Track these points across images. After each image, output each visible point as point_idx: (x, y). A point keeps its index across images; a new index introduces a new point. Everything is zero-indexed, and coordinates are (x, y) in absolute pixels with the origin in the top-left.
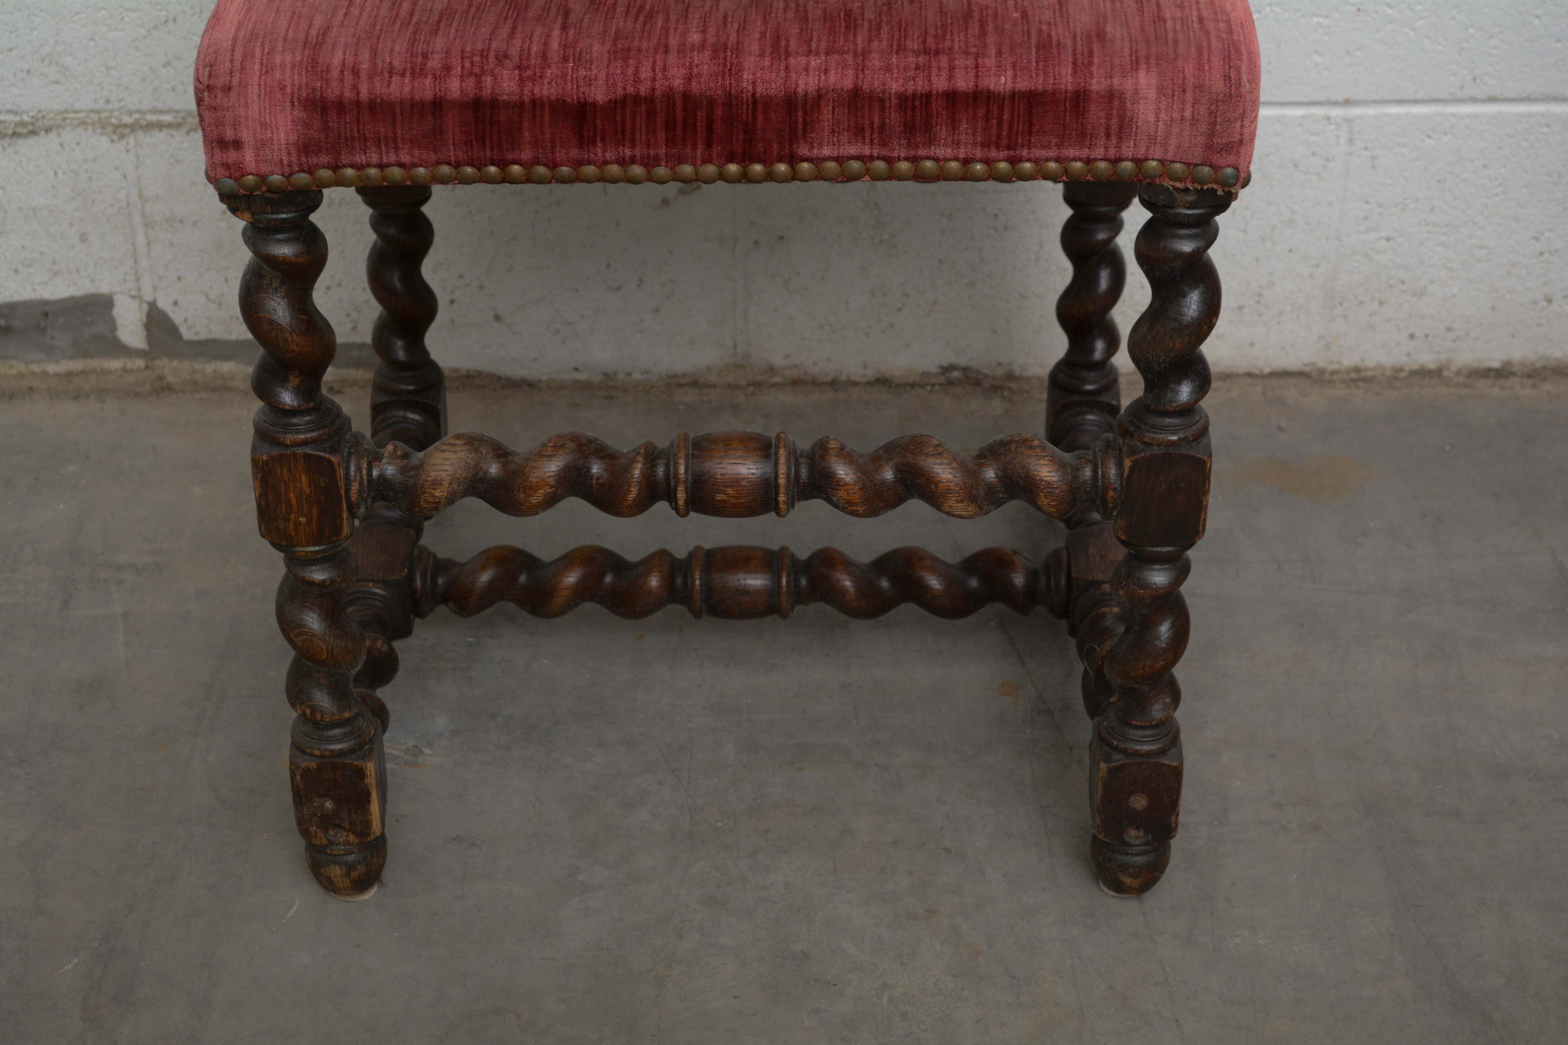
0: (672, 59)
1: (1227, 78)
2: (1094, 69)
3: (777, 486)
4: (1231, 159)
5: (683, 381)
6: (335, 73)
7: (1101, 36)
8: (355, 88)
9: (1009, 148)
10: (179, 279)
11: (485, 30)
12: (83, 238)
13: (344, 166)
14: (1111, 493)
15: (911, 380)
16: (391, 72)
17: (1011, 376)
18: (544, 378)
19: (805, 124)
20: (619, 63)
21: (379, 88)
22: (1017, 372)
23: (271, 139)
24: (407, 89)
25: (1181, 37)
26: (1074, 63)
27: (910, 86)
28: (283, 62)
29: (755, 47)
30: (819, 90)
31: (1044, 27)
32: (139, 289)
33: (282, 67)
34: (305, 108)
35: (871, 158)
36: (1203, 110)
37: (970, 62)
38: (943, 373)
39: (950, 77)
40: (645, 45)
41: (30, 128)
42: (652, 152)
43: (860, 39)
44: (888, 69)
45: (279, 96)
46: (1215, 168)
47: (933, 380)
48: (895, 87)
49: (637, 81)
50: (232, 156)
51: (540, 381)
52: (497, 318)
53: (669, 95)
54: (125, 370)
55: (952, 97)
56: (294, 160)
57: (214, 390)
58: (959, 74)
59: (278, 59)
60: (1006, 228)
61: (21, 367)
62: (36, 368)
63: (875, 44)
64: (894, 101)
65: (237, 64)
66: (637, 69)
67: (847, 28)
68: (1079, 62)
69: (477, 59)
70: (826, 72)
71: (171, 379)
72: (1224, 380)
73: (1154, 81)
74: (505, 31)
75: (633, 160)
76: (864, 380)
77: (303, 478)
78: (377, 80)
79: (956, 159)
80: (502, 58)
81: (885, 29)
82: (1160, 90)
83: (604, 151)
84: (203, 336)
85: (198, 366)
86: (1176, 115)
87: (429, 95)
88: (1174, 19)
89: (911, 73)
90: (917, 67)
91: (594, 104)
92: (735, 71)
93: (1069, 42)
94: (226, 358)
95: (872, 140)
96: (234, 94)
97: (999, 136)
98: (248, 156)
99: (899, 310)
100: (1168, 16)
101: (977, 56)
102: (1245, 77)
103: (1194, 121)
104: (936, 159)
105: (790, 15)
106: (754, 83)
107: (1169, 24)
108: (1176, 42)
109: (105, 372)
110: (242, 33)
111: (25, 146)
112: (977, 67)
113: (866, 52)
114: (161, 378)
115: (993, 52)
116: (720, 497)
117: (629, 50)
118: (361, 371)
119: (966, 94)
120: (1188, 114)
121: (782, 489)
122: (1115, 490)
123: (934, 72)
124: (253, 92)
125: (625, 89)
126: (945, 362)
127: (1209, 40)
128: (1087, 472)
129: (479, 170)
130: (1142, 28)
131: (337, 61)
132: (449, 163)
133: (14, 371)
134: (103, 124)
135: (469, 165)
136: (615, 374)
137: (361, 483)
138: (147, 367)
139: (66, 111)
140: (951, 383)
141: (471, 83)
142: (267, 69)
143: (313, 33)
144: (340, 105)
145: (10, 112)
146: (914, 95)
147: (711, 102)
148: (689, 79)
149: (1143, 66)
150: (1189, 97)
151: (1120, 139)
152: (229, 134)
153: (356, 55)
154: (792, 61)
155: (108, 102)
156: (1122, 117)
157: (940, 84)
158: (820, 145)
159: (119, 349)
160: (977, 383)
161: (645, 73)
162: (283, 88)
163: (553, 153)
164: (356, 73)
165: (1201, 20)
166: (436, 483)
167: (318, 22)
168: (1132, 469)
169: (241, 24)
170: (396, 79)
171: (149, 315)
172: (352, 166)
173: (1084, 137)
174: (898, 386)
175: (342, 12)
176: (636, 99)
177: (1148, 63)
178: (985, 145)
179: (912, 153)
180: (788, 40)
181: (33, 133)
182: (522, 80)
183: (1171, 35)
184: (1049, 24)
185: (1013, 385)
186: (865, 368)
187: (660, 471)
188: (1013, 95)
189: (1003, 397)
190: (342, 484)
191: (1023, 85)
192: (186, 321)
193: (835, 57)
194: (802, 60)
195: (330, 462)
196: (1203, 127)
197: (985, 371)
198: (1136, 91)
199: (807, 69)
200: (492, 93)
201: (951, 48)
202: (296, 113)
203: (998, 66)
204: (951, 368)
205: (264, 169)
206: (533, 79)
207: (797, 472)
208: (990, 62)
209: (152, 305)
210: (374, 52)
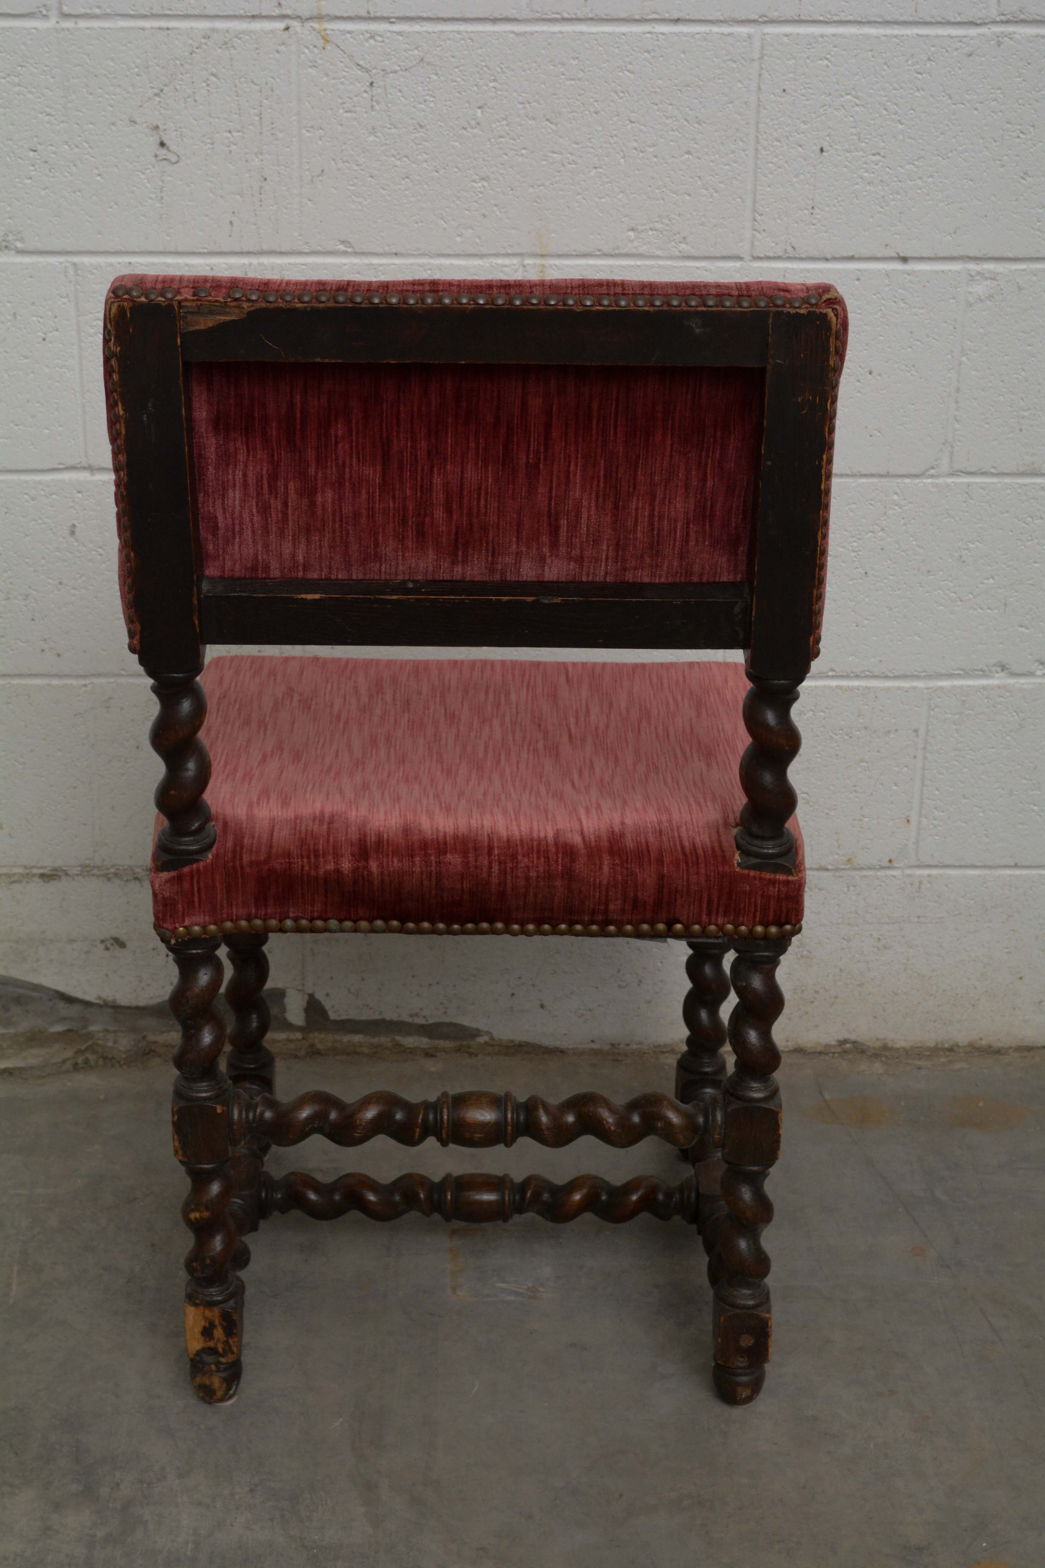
5: (665, 1050)
10: (332, 978)
15: (818, 1050)
17: (885, 1048)
18: (570, 1047)
22: (890, 1045)
32: (303, 985)
38: (840, 1046)
47: (833, 1050)
51: (568, 1049)
52: (542, 1006)
54: (289, 1040)
57: (348, 1054)
60: (886, 948)
71: (320, 1046)
72: (1029, 1051)
76: (787, 1050)
84: (343, 1017)
85: (337, 1037)
94: (358, 1032)
99: (812, 1002)
114: (312, 1046)
118: (447, 1042)
126: (841, 1038)
136: (619, 1044)
138: (303, 1038)
140: (845, 1052)
159: (286, 1025)
160: (863, 1052)
171: (309, 1003)
174: (809, 1054)
185: (887, 1053)
186: (787, 1041)
189: (882, 1062)
192: (333, 1007)
197: (867, 1044)
204: (845, 1042)
209: (311, 996)
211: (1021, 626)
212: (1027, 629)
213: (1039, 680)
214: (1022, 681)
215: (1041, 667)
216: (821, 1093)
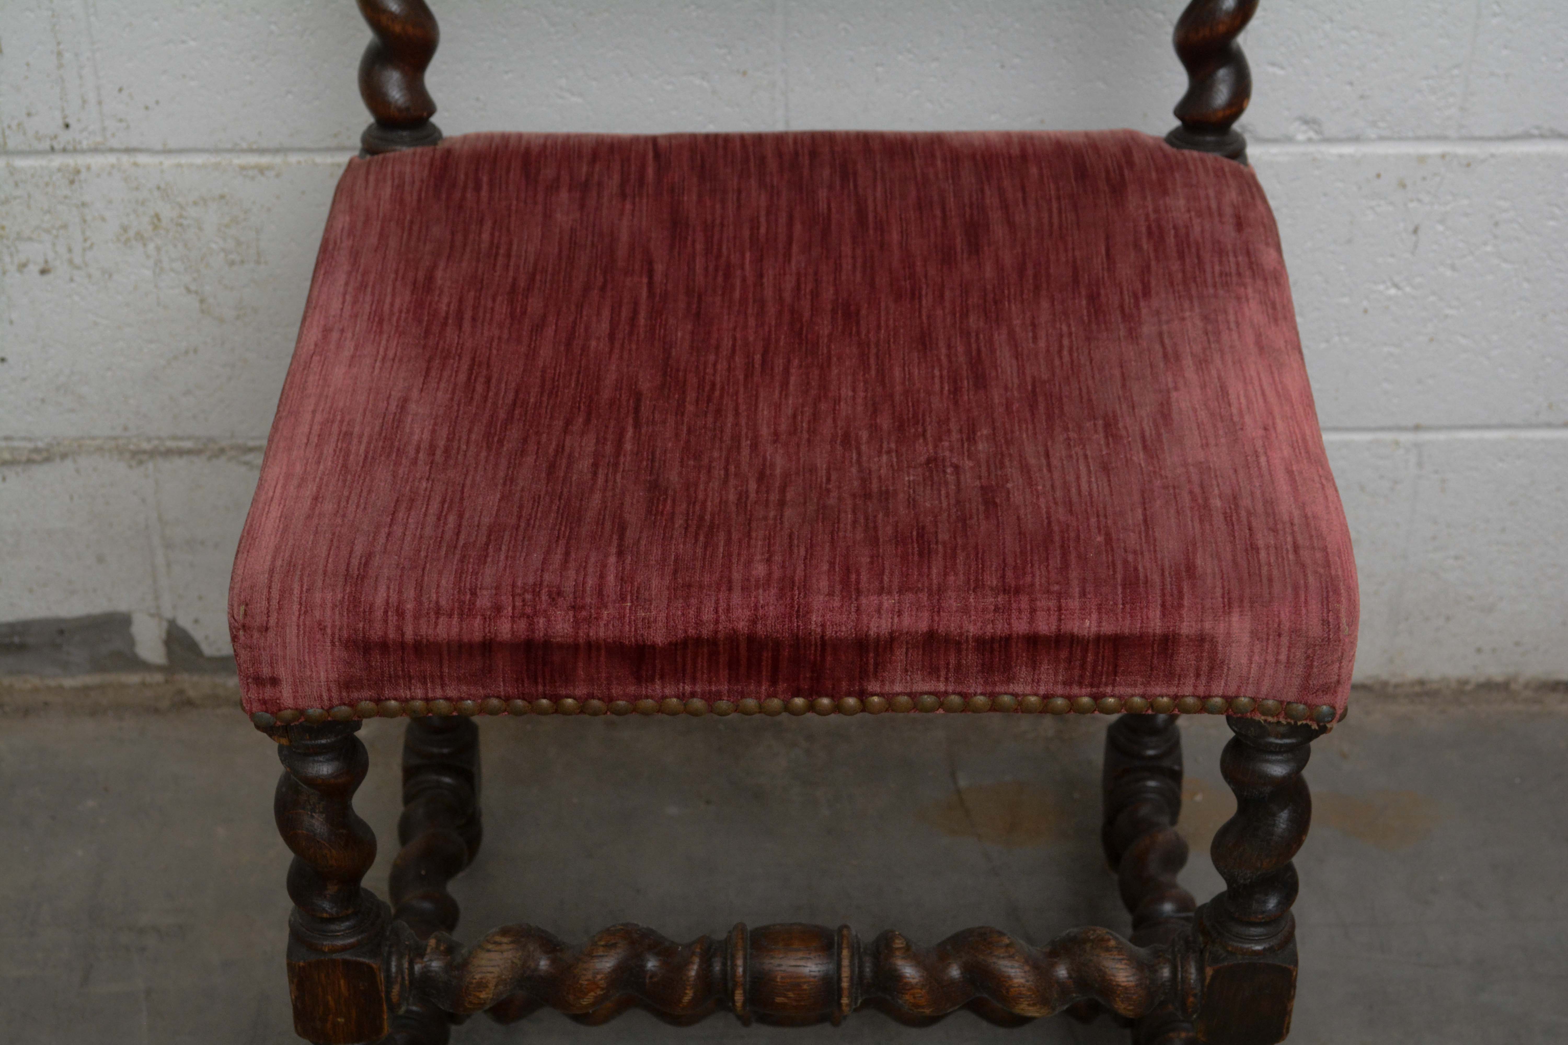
0: (737, 598)
1: (1325, 622)
2: (1184, 612)
3: (840, 989)
4: (1327, 698)
6: (379, 614)
7: (1191, 568)
8: (400, 629)
9: (1092, 685)
10: (200, 598)
11: (537, 557)
12: (101, 559)
13: (389, 699)
14: (1191, 999)
16: (438, 612)
19: (876, 664)
20: (680, 603)
21: (426, 630)
23: (311, 677)
24: (455, 630)
25: (1275, 572)
26: (1163, 605)
27: (989, 629)
28: (323, 600)
29: (824, 584)
30: (891, 634)
31: (1130, 558)
32: (158, 607)
33: (323, 605)
34: (346, 647)
35: (946, 693)
36: (1299, 654)
37: (1052, 604)
39: (1032, 620)
40: (706, 580)
41: (45, 454)
42: (714, 688)
43: (934, 571)
44: (965, 610)
45: (319, 636)
46: (1310, 707)
48: (972, 629)
49: (699, 623)
50: (268, 692)
53: (733, 638)
54: (144, 684)
55: (1033, 641)
56: (335, 694)
58: (1040, 615)
59: (318, 596)
61: (35, 681)
62: (52, 683)
63: (952, 578)
64: (972, 644)
65: (274, 602)
66: (699, 610)
67: (921, 554)
68: (1168, 604)
69: (528, 597)
70: (900, 614)
71: (192, 693)
73: (1247, 625)
74: (557, 558)
75: (693, 695)
77: (342, 982)
78: (423, 621)
79: (1036, 695)
80: (556, 594)
81: (961, 557)
82: (1254, 634)
83: (663, 687)
84: (224, 653)
85: (219, 681)
86: (1271, 658)
87: (477, 636)
88: (1268, 547)
89: (990, 616)
90: (996, 610)
91: (653, 646)
92: (803, 613)
93: (1156, 578)
95: (947, 679)
96: (271, 634)
97: (1082, 676)
98: (286, 695)
100: (1261, 543)
101: (1059, 596)
102: (1344, 620)
103: (1289, 664)
104: (1015, 695)
105: (860, 536)
106: (823, 626)
107: (1263, 554)
108: (1270, 580)
109: (124, 686)
110: (279, 563)
111: (39, 472)
112: (1060, 609)
113: (941, 590)
114: (181, 692)
115: (1076, 591)
116: (779, 1000)
117: (689, 586)
119: (1047, 638)
120: (1283, 657)
121: (846, 993)
122: (1195, 995)
123: (1015, 614)
124: (291, 632)
125: (686, 631)
127: (1305, 575)
128: (1166, 973)
129: (530, 702)
130: (1234, 561)
131: (380, 601)
132: (499, 697)
133: (28, 686)
134: (120, 451)
135: (519, 698)
137: (402, 985)
138: (167, 682)
139: (82, 438)
141: (522, 624)
142: (306, 608)
143: (355, 562)
144: (384, 646)
145: (24, 439)
146: (993, 638)
147: (777, 645)
148: (754, 622)
149: (1236, 610)
150: (1285, 640)
151: (1210, 679)
152: (266, 671)
153: (400, 592)
154: (864, 601)
155: (126, 429)
156: (1212, 660)
157: (1021, 626)
158: (893, 682)
159: (136, 664)
161: (708, 615)
162: (323, 629)
163: (609, 689)
164: (400, 613)
165: (1296, 548)
166: (482, 985)
167: (359, 549)
168: (1213, 978)
169: (277, 549)
170: (443, 620)
171: (169, 633)
172: (395, 699)
173: (1170, 676)
175: (384, 531)
176: (698, 641)
177: (1241, 606)
178: (1067, 683)
179: (989, 689)
180: (858, 574)
181: (47, 460)
182: (577, 622)
183: (1265, 570)
184: (1135, 552)
187: (717, 967)
188: (1099, 639)
190: (383, 988)
191: (1108, 628)
192: (207, 638)
193: (909, 597)
194: (874, 599)
195: (369, 967)
196: (1299, 670)
198: (1229, 634)
199: (879, 611)
200: (545, 635)
201: (1032, 585)
202: (336, 653)
203: (1082, 609)
205: (301, 703)
206: (588, 620)
207: (861, 971)
208: (1074, 604)
209: (172, 624)
210: (420, 587)
211: (1273, 64)
212: (1282, 68)
213: (1300, 149)
214: (1274, 149)
215: (1304, 128)
216: (953, 775)
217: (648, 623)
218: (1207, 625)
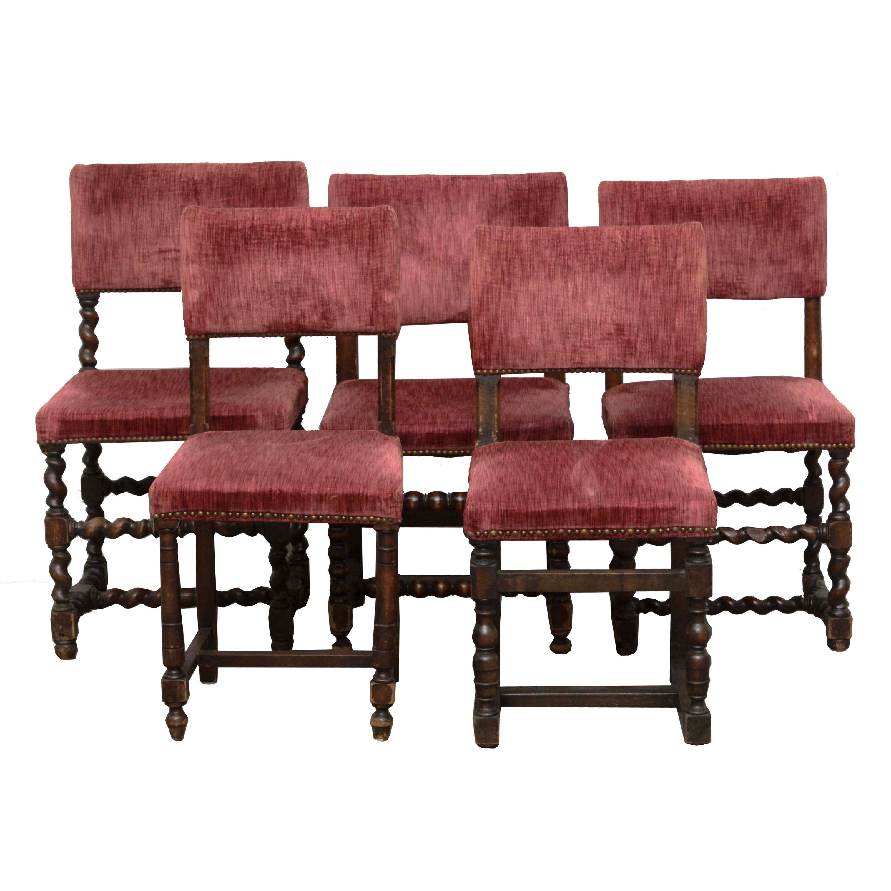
217: (128, 415)
218: (253, 413)
